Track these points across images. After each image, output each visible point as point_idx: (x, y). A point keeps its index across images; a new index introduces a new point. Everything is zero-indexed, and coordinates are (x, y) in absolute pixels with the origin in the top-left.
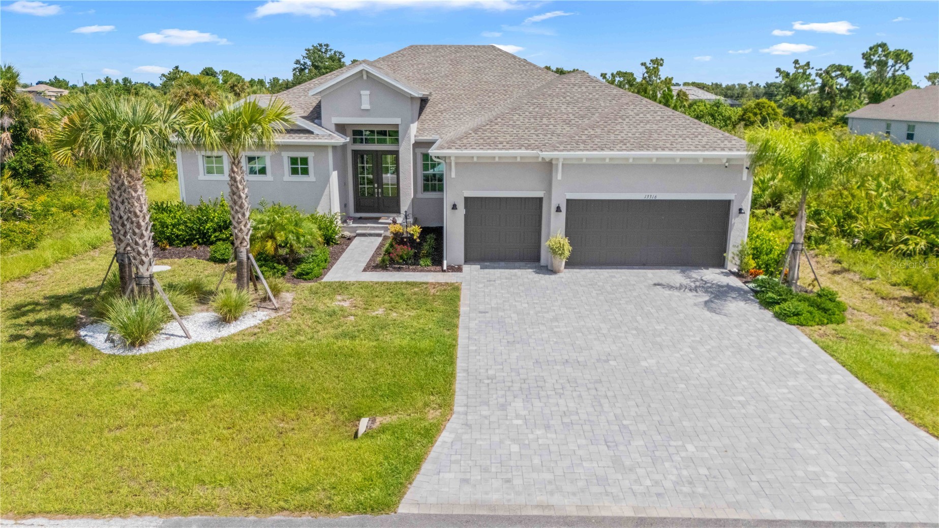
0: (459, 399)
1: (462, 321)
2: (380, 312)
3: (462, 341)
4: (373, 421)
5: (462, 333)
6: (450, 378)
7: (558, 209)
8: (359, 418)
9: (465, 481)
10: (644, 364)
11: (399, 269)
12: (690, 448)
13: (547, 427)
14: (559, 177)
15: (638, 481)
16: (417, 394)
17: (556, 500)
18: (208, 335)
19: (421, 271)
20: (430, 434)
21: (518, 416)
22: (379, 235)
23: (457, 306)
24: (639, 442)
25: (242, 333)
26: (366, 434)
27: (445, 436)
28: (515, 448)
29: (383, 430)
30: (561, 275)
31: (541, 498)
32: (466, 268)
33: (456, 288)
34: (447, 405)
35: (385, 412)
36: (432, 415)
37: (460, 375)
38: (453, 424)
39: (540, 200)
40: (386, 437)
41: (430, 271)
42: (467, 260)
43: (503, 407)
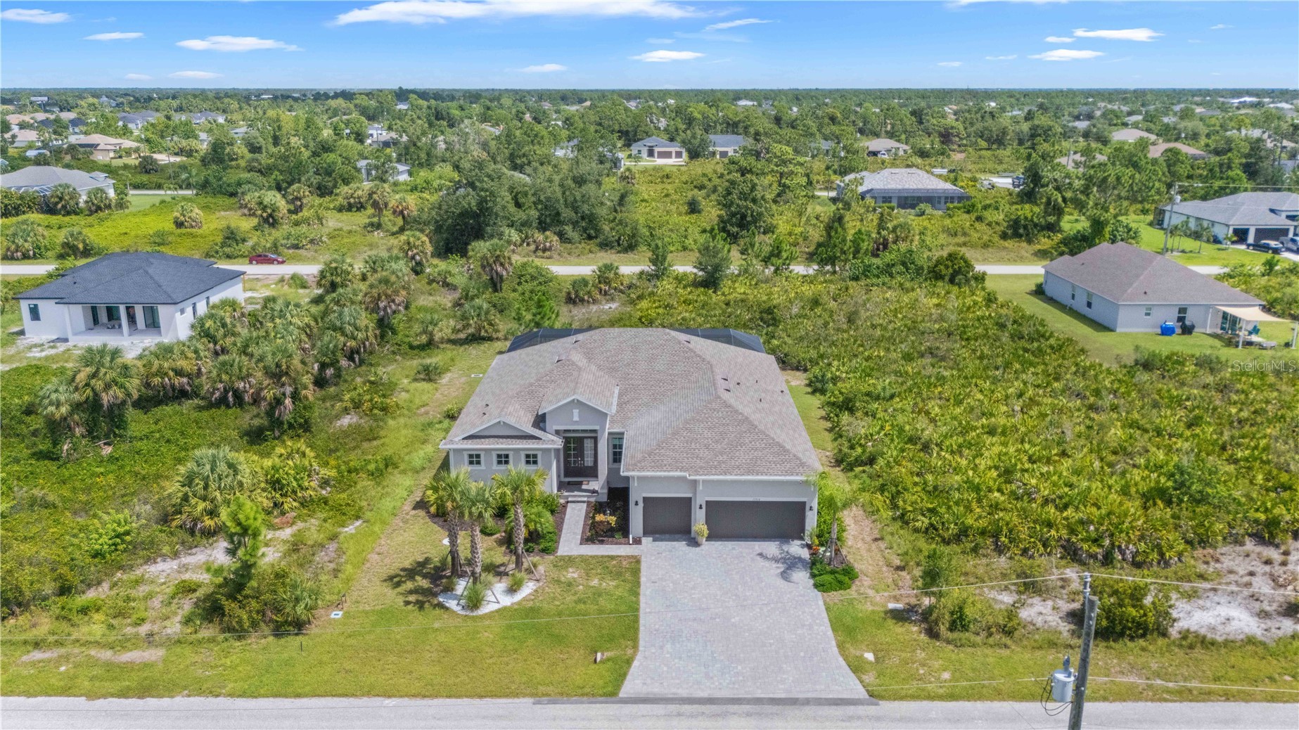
0: (641, 643)
1: (643, 590)
2: (595, 582)
3: (642, 605)
4: (603, 655)
5: (642, 599)
6: (636, 630)
7: (701, 507)
8: (596, 653)
9: (645, 684)
10: (733, 620)
11: (602, 542)
12: (739, 668)
13: (680, 658)
14: (701, 488)
15: (713, 683)
16: (622, 641)
17: (680, 691)
18: (507, 601)
19: (616, 544)
20: (629, 662)
21: (668, 653)
22: (584, 502)
23: (639, 578)
24: (718, 665)
25: (524, 599)
26: (601, 662)
27: (636, 663)
28: (665, 669)
29: (608, 660)
30: (702, 547)
31: (674, 690)
32: (644, 540)
33: (637, 561)
34: (635, 647)
35: (607, 650)
36: (629, 652)
37: (642, 628)
38: (639, 657)
39: (690, 498)
40: (610, 663)
41: (621, 544)
42: (646, 533)
43: (661, 648)
